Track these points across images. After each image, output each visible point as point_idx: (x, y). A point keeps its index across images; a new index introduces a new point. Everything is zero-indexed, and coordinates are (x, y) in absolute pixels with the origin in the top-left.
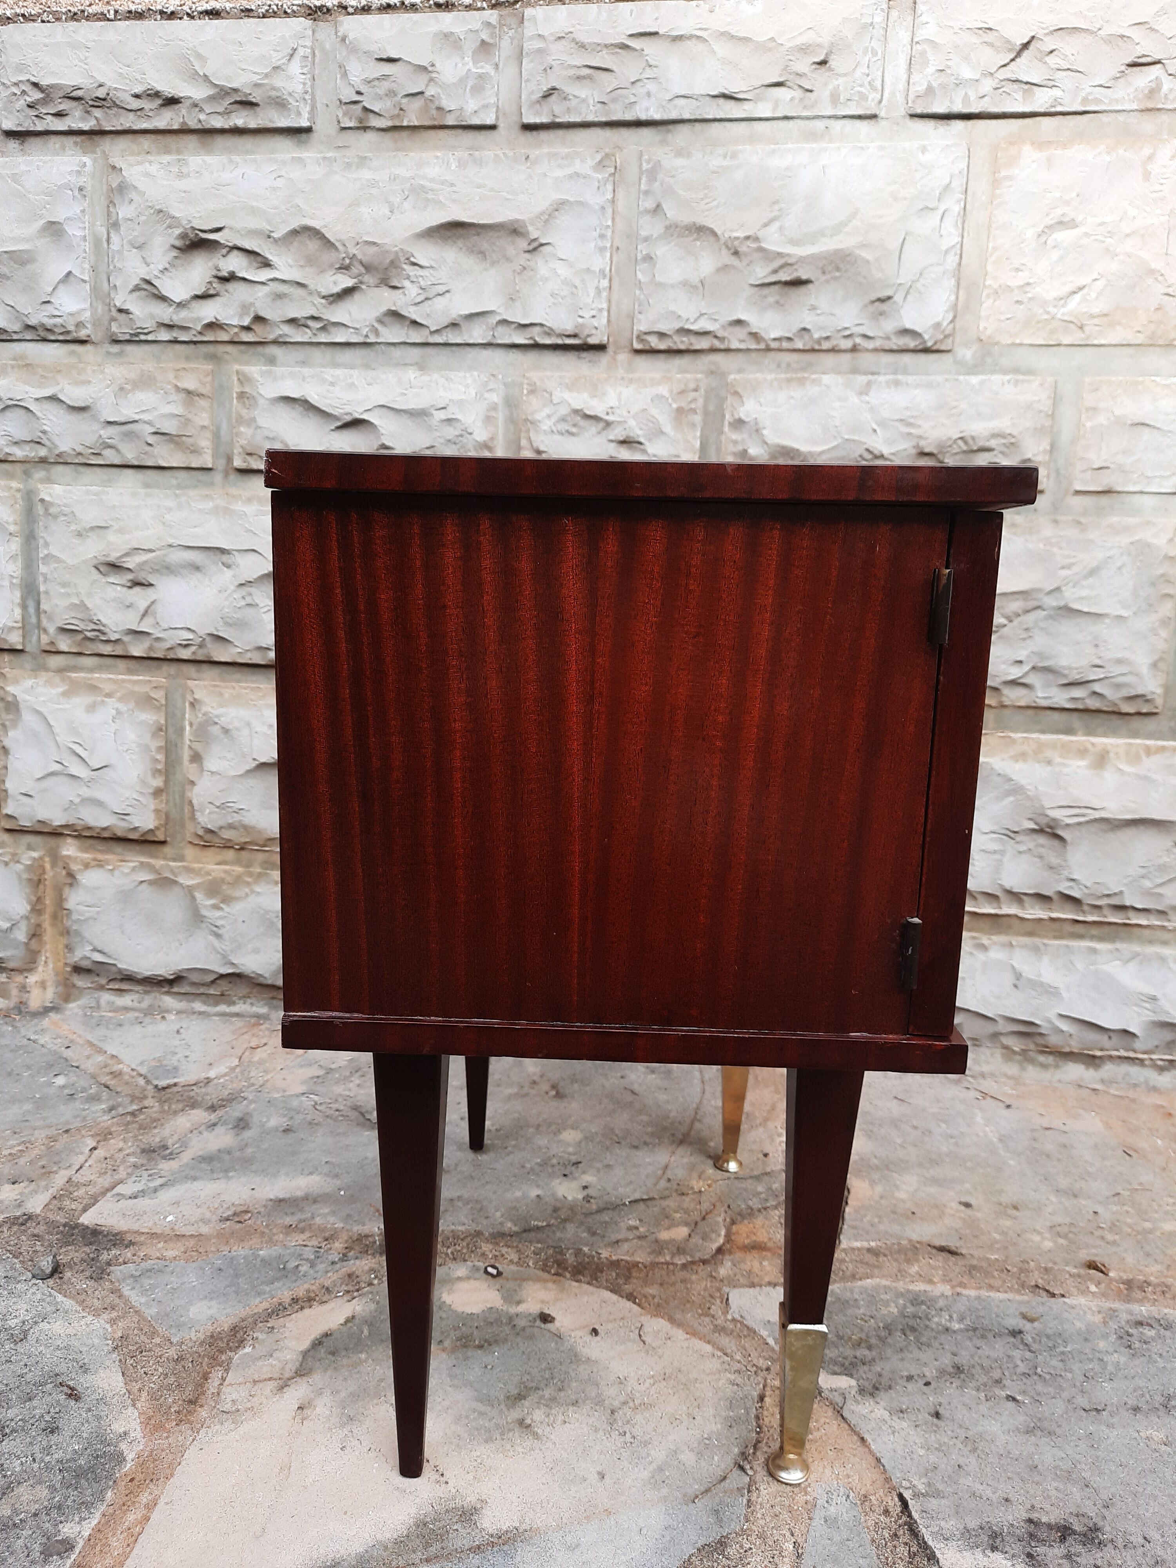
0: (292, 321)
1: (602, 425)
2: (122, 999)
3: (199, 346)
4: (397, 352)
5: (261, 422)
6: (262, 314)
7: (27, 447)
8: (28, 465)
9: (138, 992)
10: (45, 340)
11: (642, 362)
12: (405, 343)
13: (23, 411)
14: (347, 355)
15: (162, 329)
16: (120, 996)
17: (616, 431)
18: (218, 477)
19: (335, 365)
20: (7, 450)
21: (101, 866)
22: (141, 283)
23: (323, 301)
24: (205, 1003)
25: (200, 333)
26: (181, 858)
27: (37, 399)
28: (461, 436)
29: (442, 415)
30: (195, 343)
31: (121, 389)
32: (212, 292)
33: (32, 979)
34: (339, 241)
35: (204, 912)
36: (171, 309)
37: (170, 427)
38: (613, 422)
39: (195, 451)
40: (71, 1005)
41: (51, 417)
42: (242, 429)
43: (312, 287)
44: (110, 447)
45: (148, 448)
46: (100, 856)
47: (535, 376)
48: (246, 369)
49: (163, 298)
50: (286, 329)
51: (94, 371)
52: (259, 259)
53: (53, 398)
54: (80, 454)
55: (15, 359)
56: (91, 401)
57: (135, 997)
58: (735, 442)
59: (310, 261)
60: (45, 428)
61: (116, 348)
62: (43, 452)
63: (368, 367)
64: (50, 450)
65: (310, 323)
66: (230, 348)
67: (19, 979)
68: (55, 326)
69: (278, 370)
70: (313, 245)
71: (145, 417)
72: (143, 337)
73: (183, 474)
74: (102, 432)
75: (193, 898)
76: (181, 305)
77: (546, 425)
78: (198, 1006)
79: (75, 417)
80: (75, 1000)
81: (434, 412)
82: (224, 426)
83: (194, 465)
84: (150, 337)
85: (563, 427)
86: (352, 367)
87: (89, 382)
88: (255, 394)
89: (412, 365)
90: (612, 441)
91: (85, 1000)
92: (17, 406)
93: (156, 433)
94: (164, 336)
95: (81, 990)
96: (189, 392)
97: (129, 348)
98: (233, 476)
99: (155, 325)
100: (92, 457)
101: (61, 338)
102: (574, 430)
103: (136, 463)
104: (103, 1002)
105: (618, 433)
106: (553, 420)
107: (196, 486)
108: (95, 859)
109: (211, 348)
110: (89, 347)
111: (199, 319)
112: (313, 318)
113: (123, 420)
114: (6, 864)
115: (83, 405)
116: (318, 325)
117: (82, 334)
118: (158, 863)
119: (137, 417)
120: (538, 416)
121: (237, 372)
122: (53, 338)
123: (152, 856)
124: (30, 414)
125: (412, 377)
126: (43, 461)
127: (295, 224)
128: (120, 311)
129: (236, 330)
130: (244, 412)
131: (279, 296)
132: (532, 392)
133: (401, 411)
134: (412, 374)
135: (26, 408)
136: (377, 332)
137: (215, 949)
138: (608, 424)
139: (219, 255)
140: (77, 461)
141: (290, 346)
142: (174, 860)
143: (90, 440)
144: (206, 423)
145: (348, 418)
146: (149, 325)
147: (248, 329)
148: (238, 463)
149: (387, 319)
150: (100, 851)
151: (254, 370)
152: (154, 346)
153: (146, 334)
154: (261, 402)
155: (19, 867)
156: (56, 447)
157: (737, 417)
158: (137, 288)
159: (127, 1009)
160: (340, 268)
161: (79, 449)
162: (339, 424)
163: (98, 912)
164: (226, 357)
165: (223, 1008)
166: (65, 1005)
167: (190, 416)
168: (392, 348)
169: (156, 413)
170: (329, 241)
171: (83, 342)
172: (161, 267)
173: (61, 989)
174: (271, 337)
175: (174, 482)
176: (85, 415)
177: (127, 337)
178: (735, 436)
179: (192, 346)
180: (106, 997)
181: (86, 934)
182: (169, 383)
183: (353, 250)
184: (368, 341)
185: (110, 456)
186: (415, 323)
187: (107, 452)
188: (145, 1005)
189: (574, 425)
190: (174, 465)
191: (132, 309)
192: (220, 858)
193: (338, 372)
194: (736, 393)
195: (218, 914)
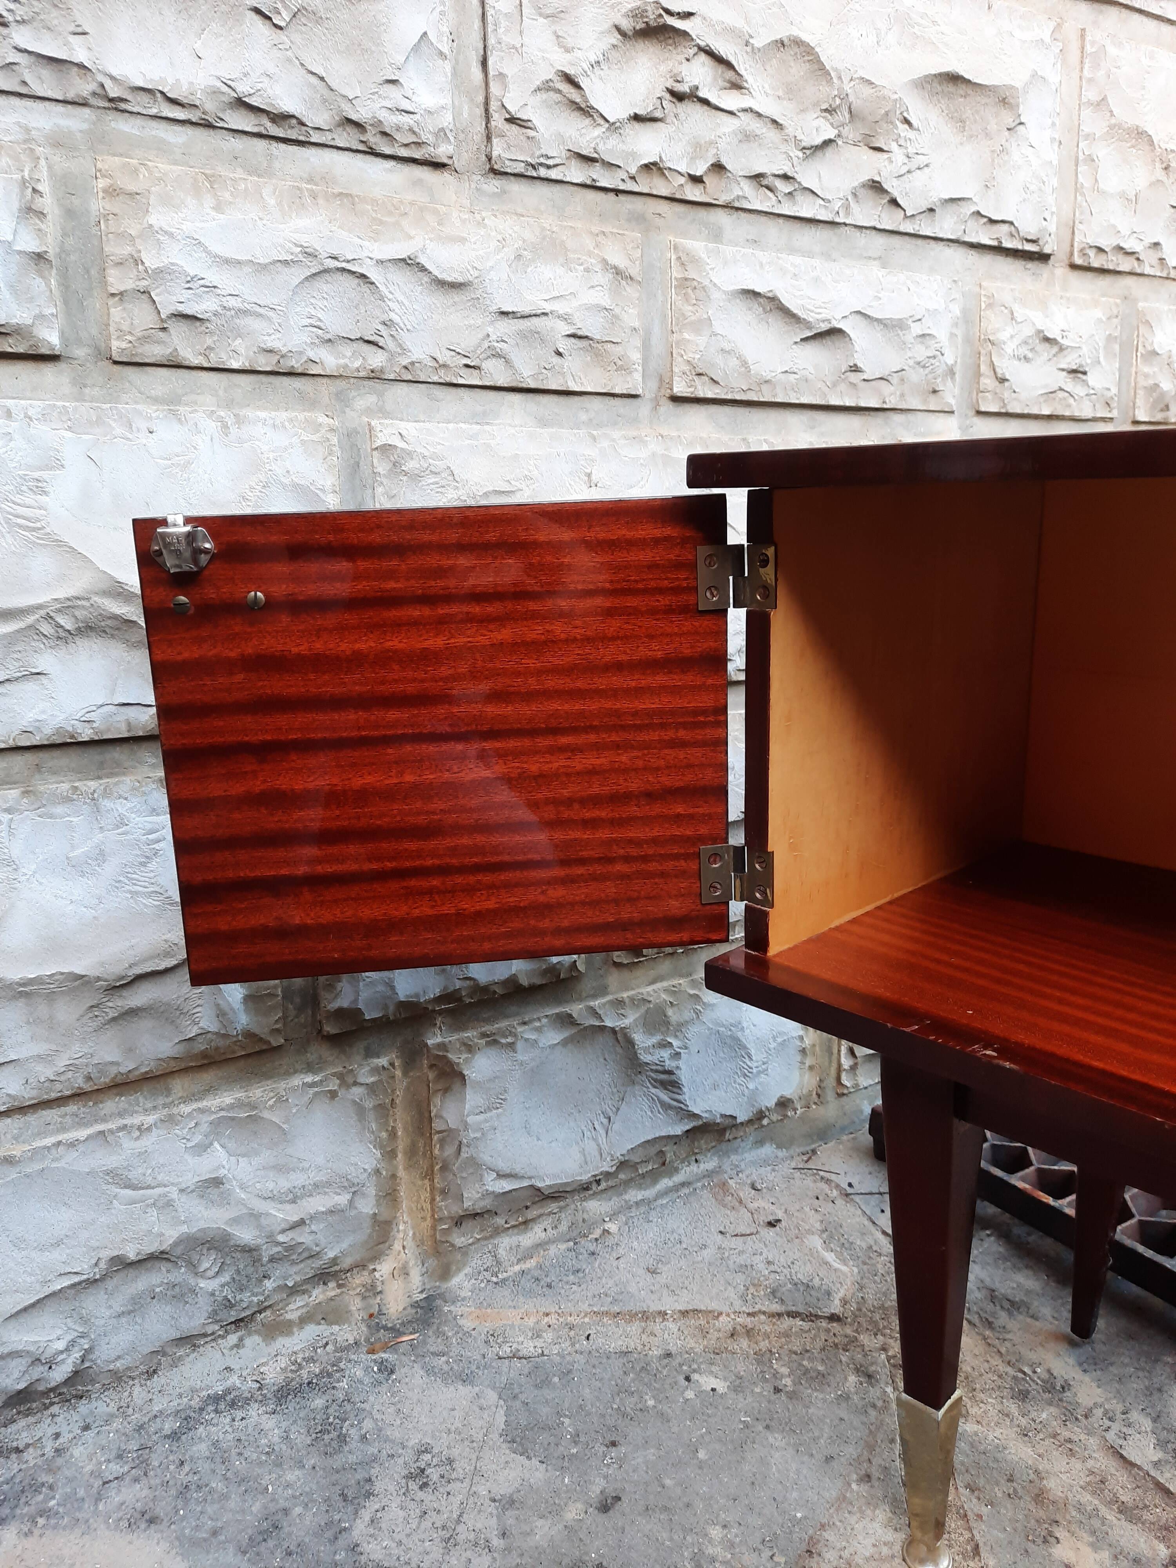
0: (758, 177)
1: (1055, 349)
2: (530, 1234)
3: (622, 197)
4: (862, 240)
5: (717, 327)
6: (724, 161)
7: (348, 350)
8: (341, 384)
9: (551, 1213)
10: (373, 153)
11: (1075, 277)
12: (875, 228)
13: (355, 282)
14: (808, 237)
15: (574, 163)
16: (525, 1231)
17: (1069, 359)
18: (643, 408)
19: (792, 251)
20: (311, 354)
21: (495, 1042)
22: (556, 78)
23: (800, 154)
24: (640, 1187)
25: (633, 178)
26: (603, 991)
27: (380, 262)
28: (934, 357)
29: (917, 329)
30: (617, 192)
31: (519, 257)
32: (658, 114)
33: (384, 1268)
34: (836, 70)
35: (645, 1057)
36: (598, 131)
37: (592, 326)
38: (1068, 347)
39: (623, 368)
40: (455, 1281)
41: (401, 298)
42: (686, 336)
43: (790, 130)
44: (498, 355)
45: (556, 360)
46: (487, 1028)
47: (991, 286)
48: (689, 244)
49: (585, 110)
50: (747, 189)
51: (463, 221)
52: (730, 74)
53: (408, 263)
54: (444, 366)
55: (310, 180)
56: (476, 273)
57: (547, 1223)
58: (1146, 376)
59: (790, 92)
60: (393, 316)
61: (494, 185)
62: (376, 359)
63: (827, 256)
64: (392, 356)
65: (780, 185)
66: (664, 207)
67: (358, 1280)
68: (398, 129)
69: (728, 250)
70: (798, 69)
71: (560, 307)
72: (543, 172)
73: (597, 403)
74: (490, 330)
75: (631, 1043)
76: (613, 127)
77: (1010, 348)
78: (634, 1195)
79: (439, 299)
80: (459, 1270)
81: (912, 325)
82: (656, 330)
83: (617, 390)
84: (553, 174)
85: (1024, 351)
86: (810, 255)
87: (463, 240)
88: (706, 282)
89: (875, 259)
90: (1063, 370)
91: (476, 1262)
92: (343, 270)
93: (574, 336)
94: (577, 173)
95: (464, 1251)
96: (618, 272)
97: (516, 187)
98: (668, 407)
99: (564, 154)
100: (464, 372)
101: (404, 153)
102: (1030, 355)
103: (533, 385)
104: (502, 1253)
105: (1070, 361)
106: (1017, 341)
107: (615, 424)
108: (484, 1035)
109: (638, 204)
110: (445, 177)
111: (633, 155)
112: (786, 177)
113: (527, 310)
114: (333, 1094)
115: (460, 280)
116: (783, 187)
117: (442, 152)
118: (576, 1009)
119: (548, 307)
120: (1003, 336)
121: (676, 248)
122: (388, 151)
123: (559, 1002)
124: (365, 288)
125: (880, 275)
126: (375, 376)
127: (782, 33)
128: (512, 120)
129: (682, 180)
130: (688, 309)
131: (747, 137)
132: (990, 306)
133: (877, 320)
134: (875, 271)
135: (363, 276)
136: (847, 208)
137: (663, 1104)
138: (1062, 349)
139: (681, 58)
140: (435, 379)
141: (743, 215)
142: (594, 996)
143: (467, 342)
144: (636, 324)
145: (824, 327)
146: (557, 152)
147: (697, 180)
148: (680, 388)
149: (862, 193)
150: (487, 1021)
151: (697, 246)
152: (557, 188)
153: (549, 167)
154: (715, 295)
155: (357, 1092)
156: (404, 350)
157: (1149, 348)
158: (547, 87)
159: (541, 1245)
160: (826, 110)
161: (444, 357)
162: (809, 334)
163: (498, 1116)
164: (658, 221)
165: (665, 1183)
166: (445, 1286)
167: (617, 311)
168: (857, 233)
169: (575, 303)
170: (822, 67)
171: (438, 166)
172: (593, 58)
173: (432, 1262)
174: (723, 199)
175: (584, 417)
176: (456, 297)
177: (520, 168)
178: (1146, 369)
179: (612, 196)
180: (505, 1243)
181: (485, 1157)
182: (590, 254)
183: (847, 87)
184: (837, 220)
185: (497, 374)
186: (894, 202)
187: (489, 365)
188: (563, 1227)
189: (1032, 350)
190: (589, 389)
191: (536, 121)
192: (652, 973)
193: (798, 260)
194: (1147, 322)
195: (665, 1054)
